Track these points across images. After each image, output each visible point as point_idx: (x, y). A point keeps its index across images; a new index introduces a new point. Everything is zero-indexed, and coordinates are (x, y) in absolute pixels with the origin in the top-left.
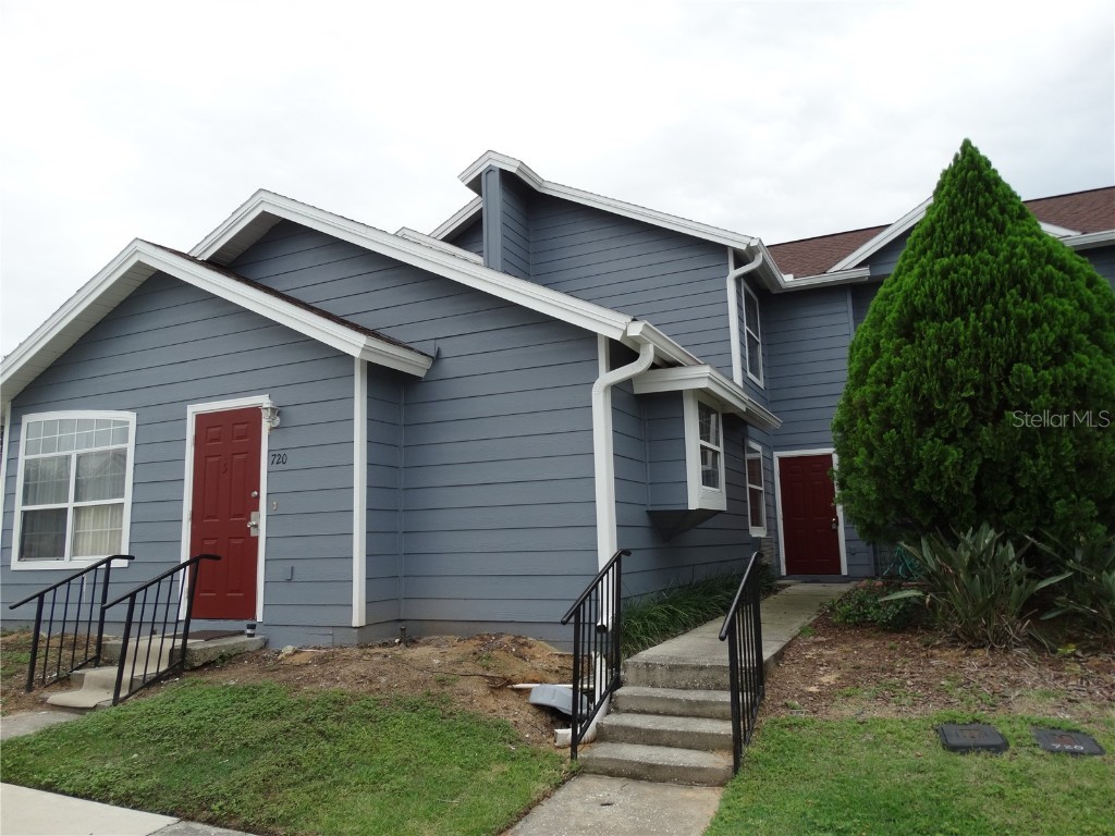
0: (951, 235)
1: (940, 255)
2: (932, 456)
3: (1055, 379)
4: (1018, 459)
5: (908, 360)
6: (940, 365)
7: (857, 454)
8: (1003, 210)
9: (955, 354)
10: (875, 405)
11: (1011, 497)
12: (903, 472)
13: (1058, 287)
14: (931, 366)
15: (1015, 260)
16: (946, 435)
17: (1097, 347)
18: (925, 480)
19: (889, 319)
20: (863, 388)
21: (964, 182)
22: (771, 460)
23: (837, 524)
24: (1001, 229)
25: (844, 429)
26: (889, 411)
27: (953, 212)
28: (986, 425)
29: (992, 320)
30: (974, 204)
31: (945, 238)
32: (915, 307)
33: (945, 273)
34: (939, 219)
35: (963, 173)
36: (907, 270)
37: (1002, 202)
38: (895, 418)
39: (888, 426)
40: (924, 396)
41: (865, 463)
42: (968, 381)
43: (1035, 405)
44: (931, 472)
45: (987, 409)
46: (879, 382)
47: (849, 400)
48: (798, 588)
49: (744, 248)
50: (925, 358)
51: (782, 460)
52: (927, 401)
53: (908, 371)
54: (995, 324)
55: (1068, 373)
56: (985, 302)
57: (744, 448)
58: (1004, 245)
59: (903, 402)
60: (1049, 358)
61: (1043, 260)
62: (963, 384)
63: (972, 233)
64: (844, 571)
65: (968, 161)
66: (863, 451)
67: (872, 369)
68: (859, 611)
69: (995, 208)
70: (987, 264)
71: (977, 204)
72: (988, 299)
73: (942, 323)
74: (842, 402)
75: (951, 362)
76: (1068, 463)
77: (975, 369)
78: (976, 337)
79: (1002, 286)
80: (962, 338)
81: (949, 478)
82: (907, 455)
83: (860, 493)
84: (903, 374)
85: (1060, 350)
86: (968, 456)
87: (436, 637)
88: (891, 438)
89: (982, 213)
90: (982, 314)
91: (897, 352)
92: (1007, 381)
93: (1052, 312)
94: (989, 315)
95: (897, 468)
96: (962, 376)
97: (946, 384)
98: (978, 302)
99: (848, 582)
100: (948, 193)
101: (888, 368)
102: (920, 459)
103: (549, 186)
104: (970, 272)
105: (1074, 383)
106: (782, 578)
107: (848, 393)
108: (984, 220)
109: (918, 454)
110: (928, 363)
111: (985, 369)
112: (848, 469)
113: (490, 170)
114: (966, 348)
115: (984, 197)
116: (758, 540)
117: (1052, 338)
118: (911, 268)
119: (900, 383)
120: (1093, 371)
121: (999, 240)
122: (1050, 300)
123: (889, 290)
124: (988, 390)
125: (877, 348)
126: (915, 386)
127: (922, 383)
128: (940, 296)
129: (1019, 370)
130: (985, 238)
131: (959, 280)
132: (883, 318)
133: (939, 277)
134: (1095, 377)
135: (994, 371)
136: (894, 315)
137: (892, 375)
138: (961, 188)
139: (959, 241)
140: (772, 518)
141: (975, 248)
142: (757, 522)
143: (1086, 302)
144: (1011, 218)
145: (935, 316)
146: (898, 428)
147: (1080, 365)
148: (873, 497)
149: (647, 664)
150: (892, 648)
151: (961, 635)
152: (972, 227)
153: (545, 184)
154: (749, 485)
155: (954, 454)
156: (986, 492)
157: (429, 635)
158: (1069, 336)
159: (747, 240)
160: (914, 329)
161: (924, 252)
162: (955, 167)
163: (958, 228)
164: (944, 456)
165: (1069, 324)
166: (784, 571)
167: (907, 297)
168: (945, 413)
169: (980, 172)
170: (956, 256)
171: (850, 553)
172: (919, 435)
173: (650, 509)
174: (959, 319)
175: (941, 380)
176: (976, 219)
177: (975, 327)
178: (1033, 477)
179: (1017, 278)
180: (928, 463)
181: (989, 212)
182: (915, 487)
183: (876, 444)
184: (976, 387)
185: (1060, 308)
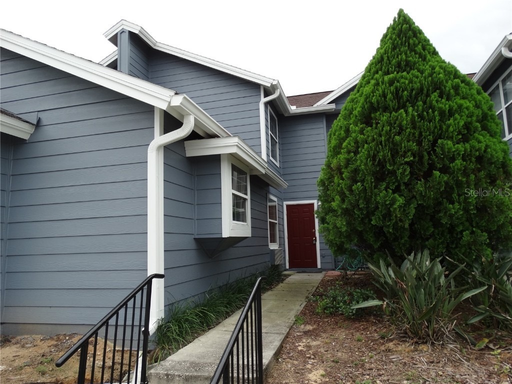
0: (394, 61)
1: (388, 73)
2: (385, 201)
3: (465, 150)
4: (440, 203)
5: (368, 136)
6: (391, 140)
7: (333, 200)
8: (424, 49)
9: (399, 134)
10: (346, 167)
11: (433, 229)
12: (365, 213)
13: (463, 92)
14: (385, 140)
15: (435, 75)
16: (393, 187)
17: (486, 132)
18: (379, 218)
19: (355, 112)
20: (339, 156)
21: (401, 31)
22: (282, 206)
23: (316, 241)
24: (424, 59)
25: (325, 184)
26: (356, 171)
27: (394, 49)
28: (420, 180)
29: (423, 112)
30: (407, 44)
31: (390, 63)
32: (371, 103)
33: (391, 83)
34: (386, 52)
35: (400, 26)
36: (365, 84)
37: (424, 43)
38: (360, 175)
39: (355, 181)
40: (380, 160)
41: (339, 206)
42: (409, 151)
43: (453, 167)
44: (384, 212)
45: (420, 170)
46: (349, 152)
47: (328, 165)
48: (295, 277)
49: (269, 85)
50: (381, 136)
51: (288, 206)
52: (382, 164)
53: (369, 144)
54: (425, 113)
55: (472, 147)
56: (417, 101)
57: (266, 199)
58: (427, 67)
59: (366, 164)
60: (460, 137)
61: (452, 77)
62: (405, 152)
63: (406, 61)
64: (319, 266)
65: (403, 20)
66: (337, 198)
67: (344, 144)
68: (333, 304)
69: (420, 47)
70: (417, 77)
71: (409, 44)
72: (419, 98)
73: (391, 113)
74: (325, 167)
75: (397, 138)
76: (472, 207)
77: (413, 143)
78: (413, 122)
79: (428, 90)
80: (405, 122)
81: (396, 216)
82: (368, 201)
83: (335, 226)
84: (366, 146)
85: (466, 132)
86: (408, 203)
87: (26, 336)
88: (358, 189)
89: (412, 49)
90: (416, 108)
91: (361, 132)
92: (434, 151)
93: (460, 106)
94: (421, 108)
95: (360, 209)
96: (405, 147)
97: (395, 153)
98: (413, 100)
99: (321, 272)
100: (391, 38)
101: (355, 143)
102: (377, 203)
103: (160, 45)
104: (407, 82)
105: (477, 153)
106: (286, 270)
107: (329, 161)
108: (413, 53)
109: (375, 200)
110: (383, 139)
111: (419, 143)
112: (327, 211)
113: (123, 32)
114: (407, 128)
115: (413, 40)
116: (273, 251)
117: (462, 123)
118: (368, 82)
119: (363, 152)
120: (487, 146)
121: (424, 65)
122: (459, 100)
123: (354, 97)
124: (421, 157)
125: (347, 131)
126: (374, 153)
127: (378, 152)
128: (389, 96)
129: (442, 144)
130: (415, 63)
131: (400, 87)
132: (351, 113)
133: (387, 85)
134: (489, 150)
135: (425, 144)
136: (358, 109)
137: (358, 147)
138: (399, 36)
139: (399, 65)
140: (282, 238)
141: (409, 69)
142: (273, 240)
143: (478, 102)
144: (429, 53)
145: (386, 109)
146: (363, 181)
147: (480, 142)
148: (344, 229)
149: (167, 375)
150: (359, 340)
151: (410, 334)
152: (406, 57)
153: (158, 44)
154: (269, 220)
155: (400, 201)
156: (416, 226)
157: (22, 334)
158: (471, 123)
159: (271, 81)
160: (371, 118)
161: (377, 72)
162: (394, 24)
163: (398, 57)
164: (393, 201)
165: (470, 115)
166: (287, 267)
167: (367, 98)
168: (393, 173)
169: (410, 26)
170: (398, 73)
171: (322, 256)
172: (376, 187)
173: (197, 237)
174: (402, 110)
175: (391, 150)
176: (408, 52)
177: (413, 115)
178: (451, 216)
179: (437, 86)
180: (382, 206)
181: (416, 48)
182: (372, 222)
183: (347, 193)
184: (414, 155)
185: (465, 105)
